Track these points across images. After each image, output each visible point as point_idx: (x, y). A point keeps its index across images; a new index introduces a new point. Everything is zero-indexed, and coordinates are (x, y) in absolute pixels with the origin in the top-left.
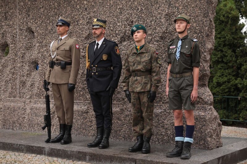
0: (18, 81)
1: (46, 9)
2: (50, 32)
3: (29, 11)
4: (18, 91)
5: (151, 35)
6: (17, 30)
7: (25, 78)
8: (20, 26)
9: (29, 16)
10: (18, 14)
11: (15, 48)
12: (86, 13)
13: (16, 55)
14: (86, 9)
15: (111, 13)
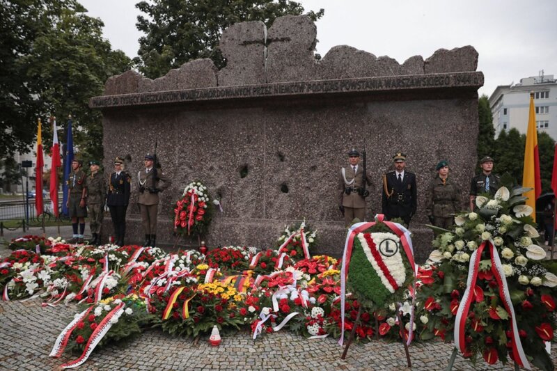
0: (264, 203)
1: (301, 136)
2: (306, 158)
3: (280, 136)
4: (264, 211)
5: (421, 166)
6: (264, 154)
7: (273, 199)
8: (267, 149)
9: (280, 141)
10: (265, 139)
11: (261, 170)
12: (351, 143)
13: (262, 178)
14: (351, 139)
15: (379, 145)
